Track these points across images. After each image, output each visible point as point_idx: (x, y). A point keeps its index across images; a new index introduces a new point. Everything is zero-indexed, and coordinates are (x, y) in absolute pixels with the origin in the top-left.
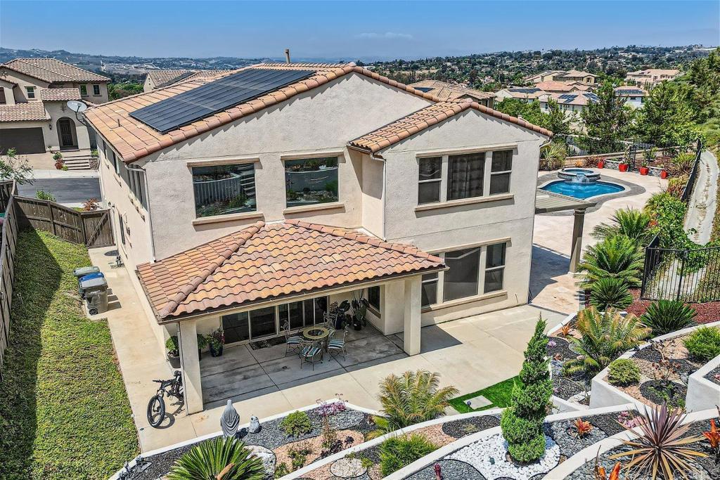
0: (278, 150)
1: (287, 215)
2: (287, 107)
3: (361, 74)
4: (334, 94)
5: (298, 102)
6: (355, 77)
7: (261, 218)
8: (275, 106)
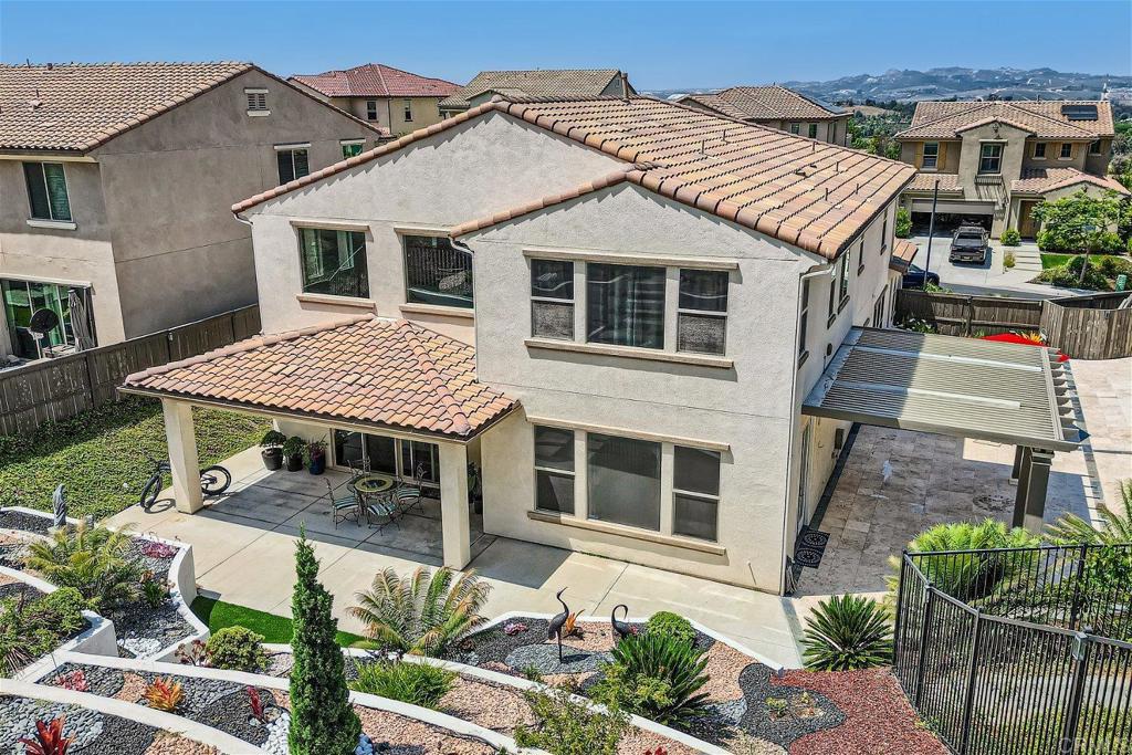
0: (391, 219)
1: (405, 312)
2: (403, 159)
3: (507, 113)
4: (467, 144)
5: (416, 153)
6: (497, 119)
7: (373, 309)
8: (387, 157)
